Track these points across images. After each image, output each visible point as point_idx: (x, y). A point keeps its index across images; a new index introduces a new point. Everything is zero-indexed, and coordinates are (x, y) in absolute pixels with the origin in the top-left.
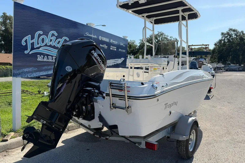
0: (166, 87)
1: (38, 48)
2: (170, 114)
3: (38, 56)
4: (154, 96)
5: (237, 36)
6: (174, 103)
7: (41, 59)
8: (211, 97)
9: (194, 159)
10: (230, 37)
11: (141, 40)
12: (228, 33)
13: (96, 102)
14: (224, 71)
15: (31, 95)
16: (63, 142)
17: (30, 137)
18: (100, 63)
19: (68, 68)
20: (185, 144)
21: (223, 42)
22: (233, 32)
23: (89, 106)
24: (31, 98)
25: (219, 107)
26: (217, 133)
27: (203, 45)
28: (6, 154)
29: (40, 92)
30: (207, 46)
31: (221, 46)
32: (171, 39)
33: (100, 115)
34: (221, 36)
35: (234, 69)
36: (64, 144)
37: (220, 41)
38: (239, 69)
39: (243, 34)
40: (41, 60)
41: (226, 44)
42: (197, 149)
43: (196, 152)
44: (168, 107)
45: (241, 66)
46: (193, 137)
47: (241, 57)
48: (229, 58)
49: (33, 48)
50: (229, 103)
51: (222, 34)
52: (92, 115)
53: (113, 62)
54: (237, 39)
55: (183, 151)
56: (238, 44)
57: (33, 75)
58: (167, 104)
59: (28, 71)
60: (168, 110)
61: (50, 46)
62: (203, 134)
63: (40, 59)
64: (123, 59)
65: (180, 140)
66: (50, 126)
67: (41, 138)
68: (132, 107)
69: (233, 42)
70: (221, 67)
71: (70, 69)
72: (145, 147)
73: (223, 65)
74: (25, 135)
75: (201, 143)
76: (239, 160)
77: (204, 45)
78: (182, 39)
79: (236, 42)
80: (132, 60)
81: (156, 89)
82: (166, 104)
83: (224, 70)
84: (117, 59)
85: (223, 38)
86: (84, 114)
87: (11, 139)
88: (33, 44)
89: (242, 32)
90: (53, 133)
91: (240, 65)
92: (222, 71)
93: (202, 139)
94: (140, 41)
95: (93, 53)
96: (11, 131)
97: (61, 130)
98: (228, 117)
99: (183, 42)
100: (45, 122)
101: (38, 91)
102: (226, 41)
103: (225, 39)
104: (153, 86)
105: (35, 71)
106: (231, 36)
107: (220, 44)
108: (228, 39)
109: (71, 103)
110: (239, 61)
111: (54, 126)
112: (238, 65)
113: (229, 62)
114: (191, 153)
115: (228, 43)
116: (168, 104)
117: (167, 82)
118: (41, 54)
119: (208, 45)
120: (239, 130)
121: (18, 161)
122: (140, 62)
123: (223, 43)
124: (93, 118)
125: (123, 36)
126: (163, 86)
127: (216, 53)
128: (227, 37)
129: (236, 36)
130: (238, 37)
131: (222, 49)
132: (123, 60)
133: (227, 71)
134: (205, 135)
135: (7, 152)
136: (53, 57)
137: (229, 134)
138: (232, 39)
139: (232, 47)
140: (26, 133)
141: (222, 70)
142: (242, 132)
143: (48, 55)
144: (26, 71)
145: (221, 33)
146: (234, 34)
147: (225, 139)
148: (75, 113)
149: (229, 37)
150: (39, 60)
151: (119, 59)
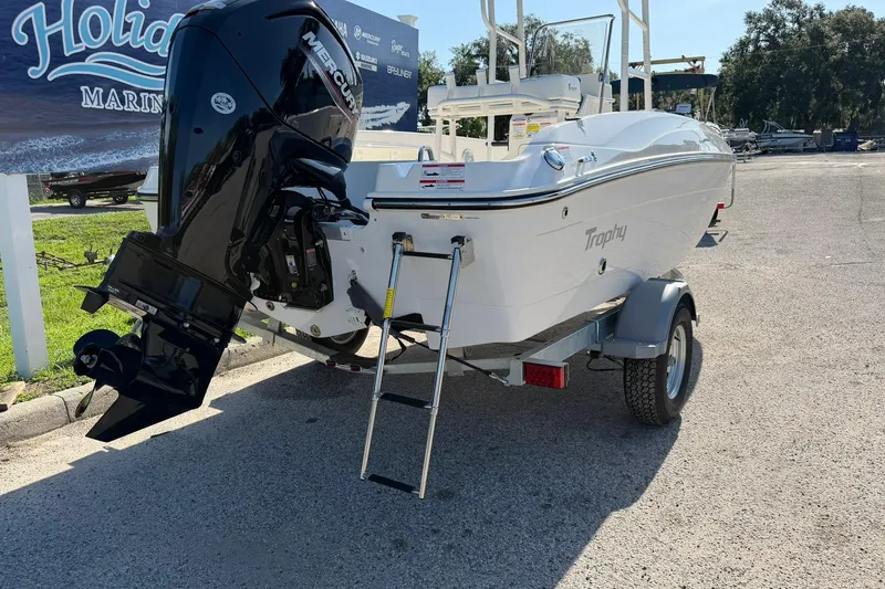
0: (593, 167)
1: (81, 57)
2: (604, 268)
3: (83, 88)
4: (553, 195)
5: (801, 25)
6: (616, 229)
7: (96, 102)
8: (719, 237)
9: (684, 424)
10: (776, 31)
11: (456, 49)
12: (769, 16)
13: (337, 236)
14: (756, 155)
15: (61, 269)
16: (214, 404)
17: (102, 365)
18: (339, 83)
19: (219, 100)
20: (653, 371)
21: (751, 48)
22: (789, 11)
23: (310, 252)
24: (63, 283)
25: (749, 266)
26: (752, 345)
27: (683, 59)
28: (7, 455)
29: (95, 256)
30: (698, 63)
31: (745, 63)
32: (566, 42)
33: (354, 282)
34: (746, 27)
35: (789, 146)
36: (219, 411)
37: (743, 44)
38: (805, 145)
39: (822, 15)
40: (95, 106)
41: (760, 57)
42: (689, 395)
43: (687, 404)
44: (597, 244)
45: (812, 134)
46: (678, 351)
47: (814, 101)
48: (772, 107)
49: (58, 58)
50: (779, 252)
51: (750, 18)
52: (324, 288)
53: (370, 117)
54: (800, 37)
55: (646, 396)
56: (806, 56)
57: (73, 165)
58: (594, 230)
59: (51, 150)
60: (598, 253)
61: (126, 50)
62: (705, 351)
63: (90, 100)
64: (404, 106)
65: (637, 357)
66: (174, 323)
67: (146, 367)
68: (474, 240)
69: (787, 47)
70: (745, 141)
71: (230, 105)
72: (523, 383)
73: (753, 134)
74: (85, 359)
75: (701, 378)
76: (831, 416)
77: (688, 60)
78: (630, 8)
79: (797, 45)
80: (451, 92)
81: (559, 167)
82: (589, 232)
83: (754, 152)
84: (383, 108)
85: (753, 36)
86: (294, 285)
87: (18, 405)
88: (56, 40)
89: (819, 8)
90: (188, 350)
91: (809, 132)
92: (748, 153)
93: (704, 364)
94: (453, 56)
95: (311, 43)
96: (10, 379)
97: (217, 340)
98: (782, 295)
99: (631, 20)
100: (153, 310)
101: (86, 255)
102: (763, 44)
103: (758, 37)
104: (547, 157)
105: (77, 147)
106: (779, 24)
107: (743, 57)
108: (769, 36)
109: (245, 240)
110: (807, 116)
111: (187, 325)
112: (802, 131)
113: (773, 123)
114: (674, 405)
115: (768, 52)
116: (597, 233)
117: (593, 149)
118: (93, 81)
119: (703, 59)
120: (824, 331)
121: (56, 472)
122: (479, 97)
123: (754, 52)
124: (326, 298)
125: (399, 17)
126: (581, 161)
127: (727, 91)
128: (766, 28)
129: (796, 25)
130: (803, 29)
131: (750, 75)
132: (406, 109)
133: (765, 153)
134: (711, 352)
135: (9, 447)
136: (142, 95)
137: (793, 344)
138: (784, 36)
139: (784, 67)
140: (89, 352)
141: (748, 150)
142: (834, 337)
143: (120, 87)
144: (44, 150)
145: (744, 16)
146: (790, 18)
147: (779, 359)
148: (256, 285)
149: (772, 27)
150: (90, 105)
151: (388, 107)
